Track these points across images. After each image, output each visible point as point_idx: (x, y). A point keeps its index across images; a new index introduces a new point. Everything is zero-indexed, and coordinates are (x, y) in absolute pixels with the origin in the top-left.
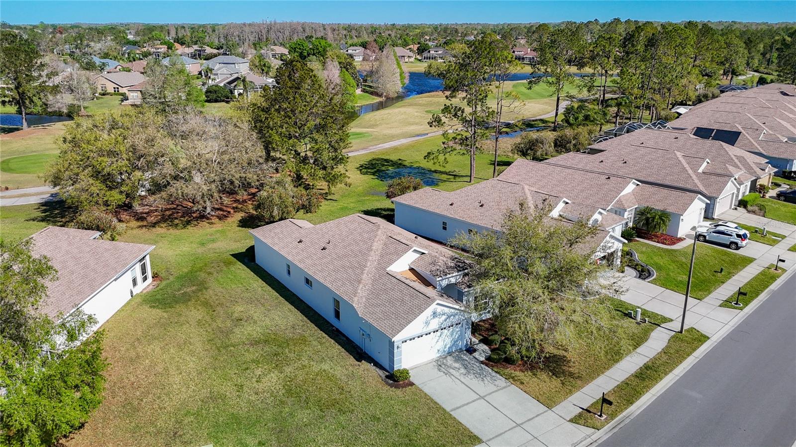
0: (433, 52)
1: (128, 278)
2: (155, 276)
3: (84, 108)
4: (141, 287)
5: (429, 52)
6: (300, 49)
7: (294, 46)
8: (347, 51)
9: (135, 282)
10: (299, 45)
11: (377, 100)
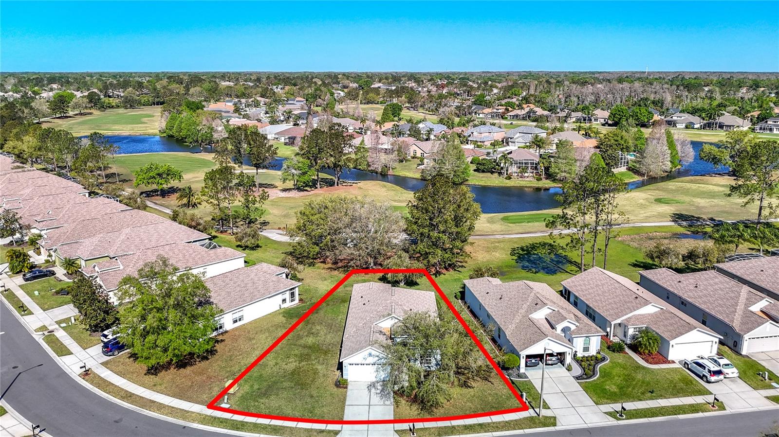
0: (771, 123)
1: (280, 298)
2: (301, 300)
3: (392, 168)
4: (288, 304)
5: (767, 122)
6: (620, 115)
7: (614, 112)
8: (672, 117)
9: (284, 301)
10: (619, 111)
11: (637, 178)
